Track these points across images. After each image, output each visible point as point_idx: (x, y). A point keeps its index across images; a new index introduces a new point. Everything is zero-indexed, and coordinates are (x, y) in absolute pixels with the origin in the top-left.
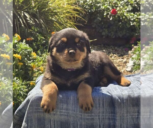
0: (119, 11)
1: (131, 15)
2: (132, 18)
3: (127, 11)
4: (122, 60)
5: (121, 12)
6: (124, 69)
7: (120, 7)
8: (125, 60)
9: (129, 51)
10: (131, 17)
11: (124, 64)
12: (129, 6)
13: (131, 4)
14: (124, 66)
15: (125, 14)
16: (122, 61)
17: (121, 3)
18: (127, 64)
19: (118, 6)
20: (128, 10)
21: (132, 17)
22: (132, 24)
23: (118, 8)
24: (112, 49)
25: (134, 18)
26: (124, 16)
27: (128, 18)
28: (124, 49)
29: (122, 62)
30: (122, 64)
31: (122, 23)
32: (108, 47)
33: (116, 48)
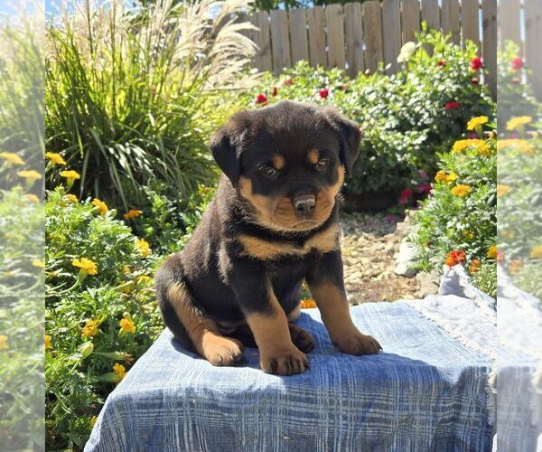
0: (366, 129)
1: (397, 139)
2: (399, 145)
3: (387, 130)
4: (383, 245)
5: (373, 132)
6: (390, 268)
7: (368, 121)
8: (389, 246)
9: (398, 224)
10: (395, 143)
11: (389, 257)
12: (391, 117)
13: (394, 114)
14: (388, 263)
15: (382, 137)
16: (383, 248)
17: (371, 110)
18: (395, 256)
19: (364, 120)
20: (387, 126)
21: (400, 141)
22: (399, 159)
23: (365, 125)
24: (358, 221)
25: (404, 145)
26: (380, 140)
27: (390, 145)
28: (385, 218)
29: (383, 251)
30: (384, 258)
31: (377, 156)
32: (348, 216)
33: (366, 217)
